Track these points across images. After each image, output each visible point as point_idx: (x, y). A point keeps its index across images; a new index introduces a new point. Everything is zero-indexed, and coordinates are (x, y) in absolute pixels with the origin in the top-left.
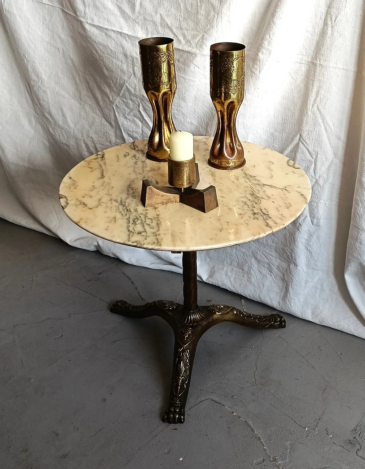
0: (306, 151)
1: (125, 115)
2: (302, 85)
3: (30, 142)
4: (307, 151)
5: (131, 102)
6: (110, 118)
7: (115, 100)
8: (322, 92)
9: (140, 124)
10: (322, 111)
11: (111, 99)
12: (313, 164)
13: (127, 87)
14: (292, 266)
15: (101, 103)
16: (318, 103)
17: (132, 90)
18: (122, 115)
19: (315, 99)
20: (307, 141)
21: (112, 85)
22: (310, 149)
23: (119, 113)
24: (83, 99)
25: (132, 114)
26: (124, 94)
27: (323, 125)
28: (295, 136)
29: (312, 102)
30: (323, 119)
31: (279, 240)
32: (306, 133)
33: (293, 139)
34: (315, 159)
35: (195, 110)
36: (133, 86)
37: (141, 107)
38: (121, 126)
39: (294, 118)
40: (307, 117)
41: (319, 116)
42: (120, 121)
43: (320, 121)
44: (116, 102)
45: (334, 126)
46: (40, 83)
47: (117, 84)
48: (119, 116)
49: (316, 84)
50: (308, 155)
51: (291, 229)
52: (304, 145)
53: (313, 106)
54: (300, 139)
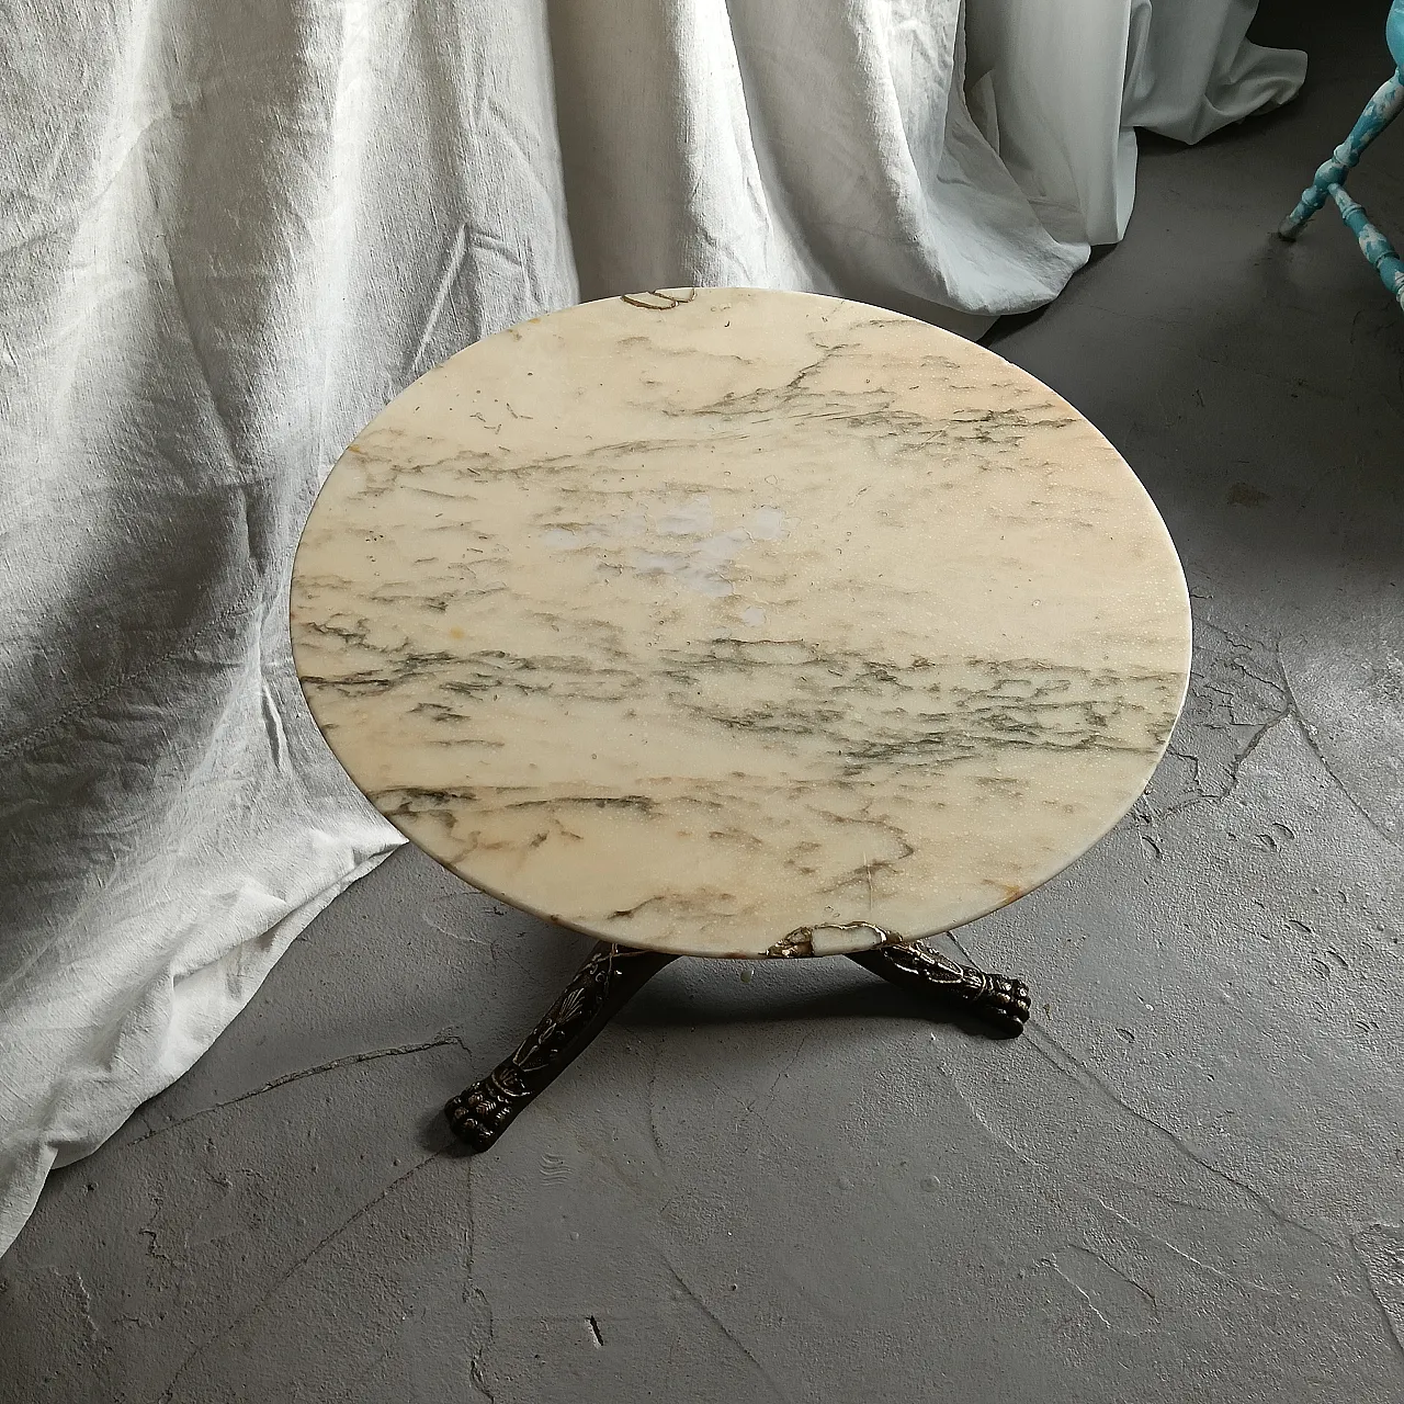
0: (501, 259)
2: (413, 74)
4: (500, 256)
8: (491, 50)
12: (527, 278)
16: (488, 92)
19: (479, 86)
20: (496, 229)
22: (508, 246)
27: (518, 150)
28: (447, 245)
29: (470, 105)
30: (515, 129)
32: (485, 210)
33: (444, 258)
34: (526, 263)
39: (419, 194)
40: (472, 157)
41: (502, 129)
43: (509, 141)
49: (467, 36)
50: (507, 265)
52: (489, 247)
53: (477, 112)
54: (468, 240)
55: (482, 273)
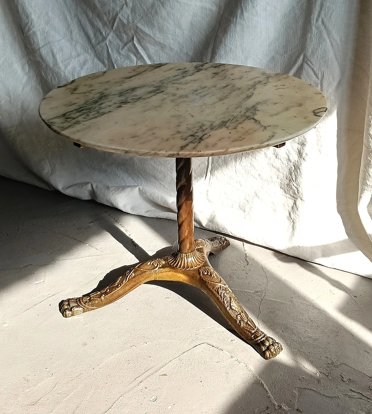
1: (119, 50)
3: (23, 88)
4: (312, 71)
5: (124, 35)
6: (103, 56)
7: (108, 35)
8: (327, 4)
9: (135, 58)
10: (328, 24)
11: (104, 35)
12: (319, 85)
13: (120, 19)
14: (299, 202)
15: (93, 41)
16: (322, 16)
17: (125, 21)
18: (115, 51)
19: (320, 12)
20: (312, 60)
21: (105, 19)
22: (315, 69)
23: (112, 49)
24: (74, 38)
25: (126, 48)
26: (118, 26)
27: (328, 41)
28: (298, 57)
29: (315, 16)
30: (329, 33)
31: (284, 175)
32: (310, 52)
33: (296, 61)
34: (321, 80)
35: (191, 39)
36: (126, 16)
37: (135, 39)
38: (114, 63)
39: (296, 37)
40: (312, 33)
41: (324, 31)
42: (114, 58)
43: (325, 36)
44: (110, 37)
45: (341, 41)
46: (29, 24)
47: (110, 17)
48: (113, 52)
50: (313, 76)
51: (297, 161)
52: (308, 65)
53: (317, 20)
54: (304, 59)
55: (304, 72)
